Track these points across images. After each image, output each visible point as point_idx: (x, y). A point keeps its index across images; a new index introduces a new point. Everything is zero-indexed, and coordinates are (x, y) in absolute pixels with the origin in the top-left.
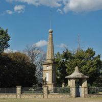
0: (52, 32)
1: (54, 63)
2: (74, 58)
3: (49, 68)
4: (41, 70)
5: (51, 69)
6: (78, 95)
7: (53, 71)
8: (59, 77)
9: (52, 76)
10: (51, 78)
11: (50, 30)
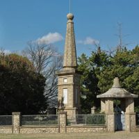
0: (72, 18)
1: (77, 72)
2: (111, 63)
3: (69, 80)
4: (55, 84)
5: (72, 82)
6: (118, 127)
7: (74, 85)
8: (85, 97)
9: (74, 94)
10: (72, 98)
11: (69, 15)
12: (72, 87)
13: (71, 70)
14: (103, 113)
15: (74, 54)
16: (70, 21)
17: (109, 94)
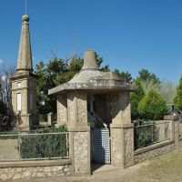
1: (31, 74)
3: (23, 84)
10: (26, 103)
12: (25, 91)
13: (24, 73)
15: (29, 56)
16: (25, 22)
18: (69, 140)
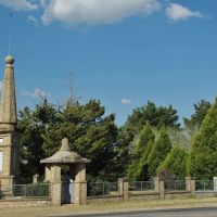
0: (12, 62)
2: (60, 120)
3: (5, 141)
5: (9, 143)
6: (66, 199)
7: (12, 147)
8: (26, 162)
10: (8, 164)
11: (8, 58)
12: (9, 149)
13: (8, 128)
14: (48, 182)
16: (9, 65)
17: (55, 158)
18: (51, 188)
